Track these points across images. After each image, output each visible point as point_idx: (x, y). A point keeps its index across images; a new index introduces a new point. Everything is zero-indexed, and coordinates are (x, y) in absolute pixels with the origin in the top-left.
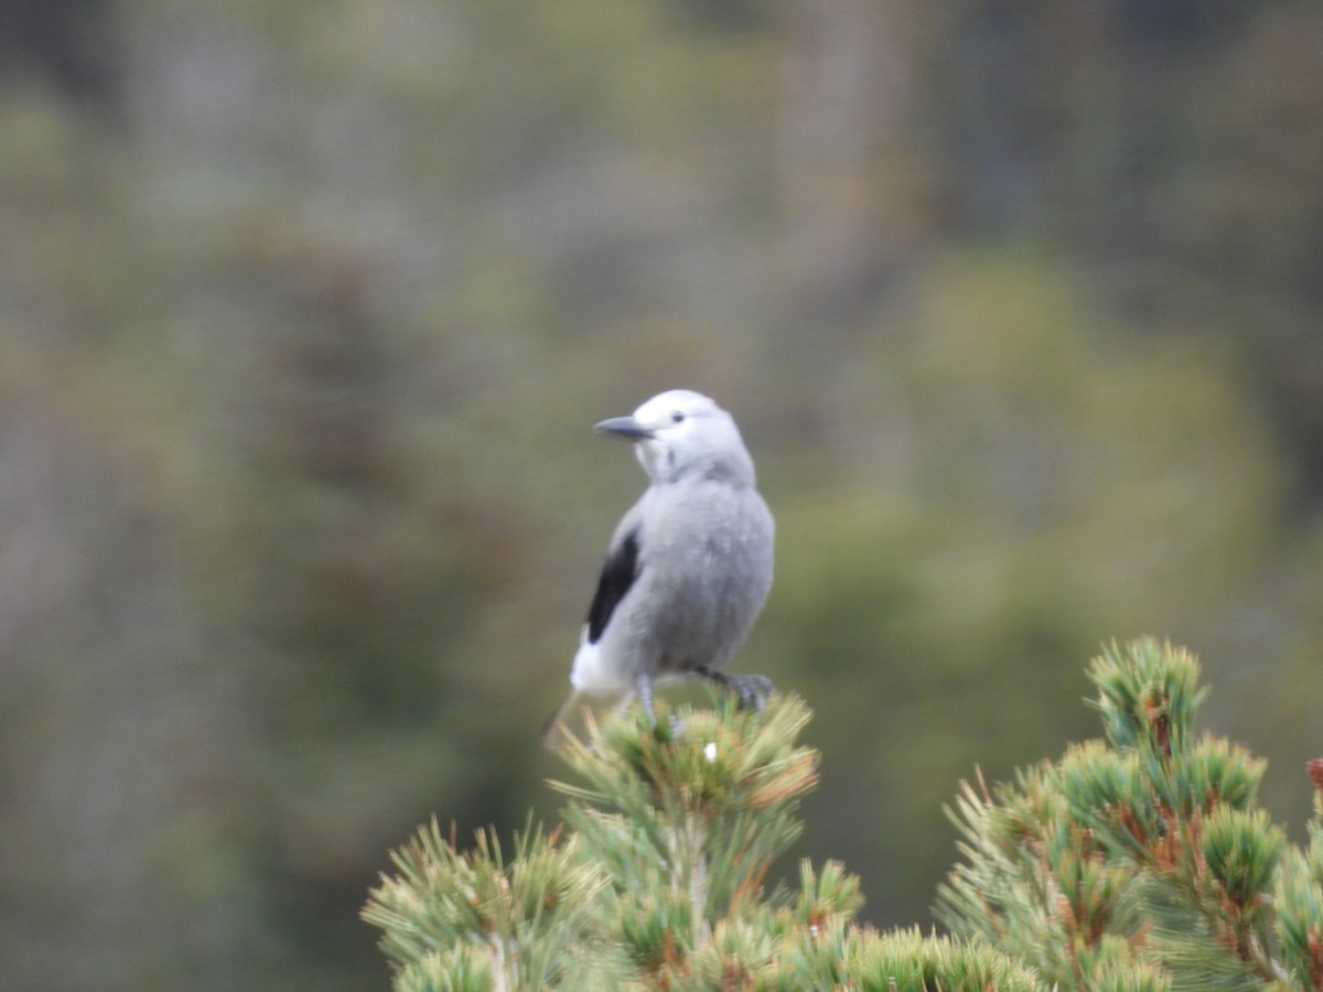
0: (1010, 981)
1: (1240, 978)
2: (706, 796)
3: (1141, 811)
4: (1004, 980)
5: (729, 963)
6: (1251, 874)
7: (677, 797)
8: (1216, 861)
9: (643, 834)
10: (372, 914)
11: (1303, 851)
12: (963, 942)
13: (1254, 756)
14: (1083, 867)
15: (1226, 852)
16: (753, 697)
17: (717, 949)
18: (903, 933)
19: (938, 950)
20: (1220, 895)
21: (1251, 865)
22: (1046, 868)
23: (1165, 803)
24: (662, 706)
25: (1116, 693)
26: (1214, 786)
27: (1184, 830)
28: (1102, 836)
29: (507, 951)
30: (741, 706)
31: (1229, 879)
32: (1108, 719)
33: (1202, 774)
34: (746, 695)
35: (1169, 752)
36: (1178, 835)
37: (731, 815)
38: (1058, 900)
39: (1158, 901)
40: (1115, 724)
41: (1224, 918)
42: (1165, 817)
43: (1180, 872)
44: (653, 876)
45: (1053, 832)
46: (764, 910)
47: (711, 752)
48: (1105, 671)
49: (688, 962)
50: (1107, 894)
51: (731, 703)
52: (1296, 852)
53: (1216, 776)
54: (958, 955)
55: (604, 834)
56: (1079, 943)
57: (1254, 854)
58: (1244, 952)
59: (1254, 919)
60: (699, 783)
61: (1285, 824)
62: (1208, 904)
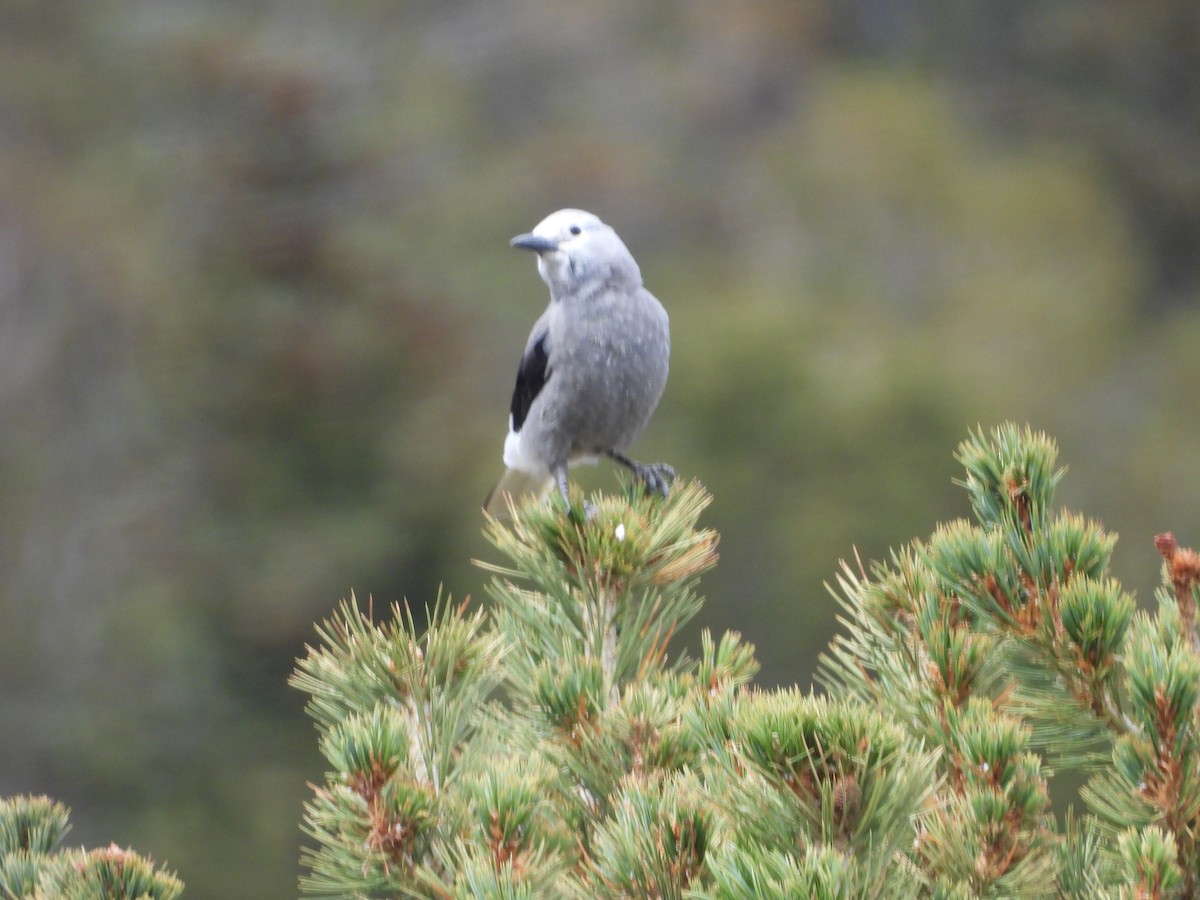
0: (882, 735)
1: (1095, 732)
2: (616, 572)
3: (1005, 580)
4: (876, 735)
5: (636, 721)
6: (1104, 637)
7: (591, 574)
8: (1073, 625)
9: (559, 607)
10: (297, 682)
11: (1152, 617)
12: (839, 700)
13: (1107, 532)
14: (951, 633)
15: (1082, 617)
16: (659, 484)
17: (625, 710)
18: (784, 692)
19: (815, 708)
20: (1077, 655)
21: (1105, 627)
22: (918, 637)
23: (1026, 572)
24: (576, 491)
25: (981, 474)
26: (1071, 557)
27: (1044, 597)
28: (968, 603)
29: (421, 712)
30: (648, 492)
31: (1085, 641)
32: (974, 497)
33: (1059, 547)
34: (653, 481)
35: (1029, 527)
36: (1038, 602)
37: (638, 591)
38: (929, 666)
39: (1020, 662)
40: (981, 502)
41: (1080, 676)
42: (1026, 586)
43: (1040, 635)
44: (568, 644)
45: (923, 604)
46: (669, 675)
47: (620, 532)
48: (971, 454)
49: (599, 722)
50: (973, 659)
51: (640, 489)
52: (1146, 615)
53: (1072, 549)
54: (834, 712)
55: (524, 608)
56: (948, 703)
57: (1107, 618)
58: (1098, 707)
59: (1107, 677)
60: (609, 561)
61: (1135, 593)
62: (1065, 664)
